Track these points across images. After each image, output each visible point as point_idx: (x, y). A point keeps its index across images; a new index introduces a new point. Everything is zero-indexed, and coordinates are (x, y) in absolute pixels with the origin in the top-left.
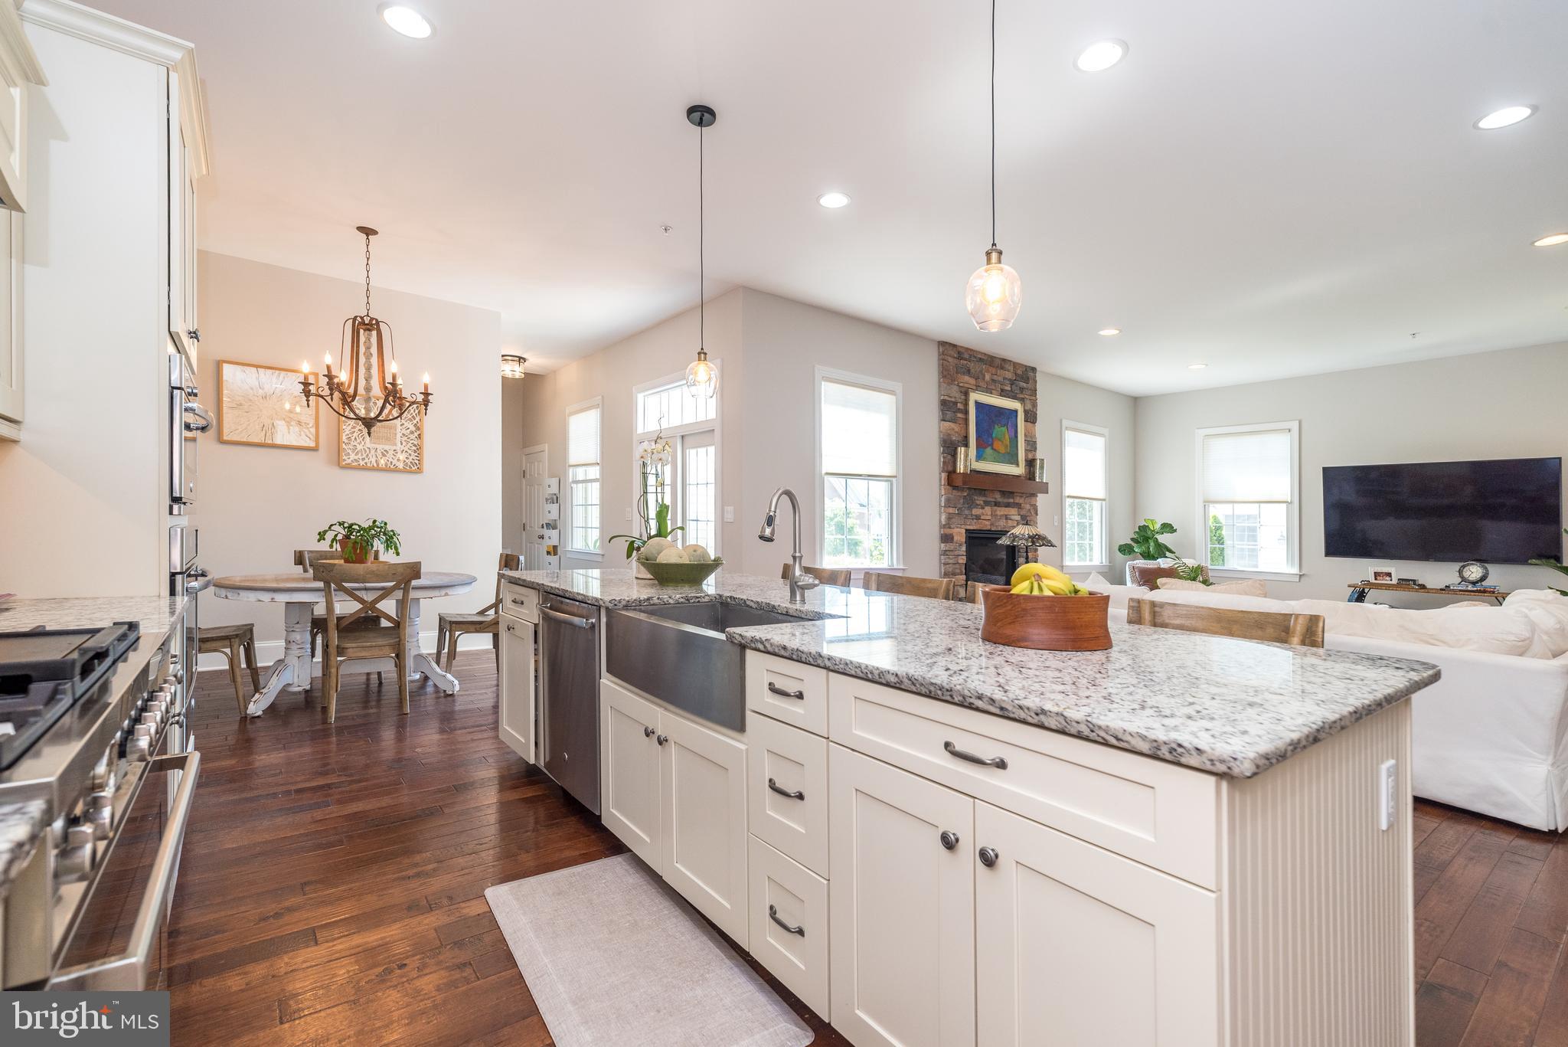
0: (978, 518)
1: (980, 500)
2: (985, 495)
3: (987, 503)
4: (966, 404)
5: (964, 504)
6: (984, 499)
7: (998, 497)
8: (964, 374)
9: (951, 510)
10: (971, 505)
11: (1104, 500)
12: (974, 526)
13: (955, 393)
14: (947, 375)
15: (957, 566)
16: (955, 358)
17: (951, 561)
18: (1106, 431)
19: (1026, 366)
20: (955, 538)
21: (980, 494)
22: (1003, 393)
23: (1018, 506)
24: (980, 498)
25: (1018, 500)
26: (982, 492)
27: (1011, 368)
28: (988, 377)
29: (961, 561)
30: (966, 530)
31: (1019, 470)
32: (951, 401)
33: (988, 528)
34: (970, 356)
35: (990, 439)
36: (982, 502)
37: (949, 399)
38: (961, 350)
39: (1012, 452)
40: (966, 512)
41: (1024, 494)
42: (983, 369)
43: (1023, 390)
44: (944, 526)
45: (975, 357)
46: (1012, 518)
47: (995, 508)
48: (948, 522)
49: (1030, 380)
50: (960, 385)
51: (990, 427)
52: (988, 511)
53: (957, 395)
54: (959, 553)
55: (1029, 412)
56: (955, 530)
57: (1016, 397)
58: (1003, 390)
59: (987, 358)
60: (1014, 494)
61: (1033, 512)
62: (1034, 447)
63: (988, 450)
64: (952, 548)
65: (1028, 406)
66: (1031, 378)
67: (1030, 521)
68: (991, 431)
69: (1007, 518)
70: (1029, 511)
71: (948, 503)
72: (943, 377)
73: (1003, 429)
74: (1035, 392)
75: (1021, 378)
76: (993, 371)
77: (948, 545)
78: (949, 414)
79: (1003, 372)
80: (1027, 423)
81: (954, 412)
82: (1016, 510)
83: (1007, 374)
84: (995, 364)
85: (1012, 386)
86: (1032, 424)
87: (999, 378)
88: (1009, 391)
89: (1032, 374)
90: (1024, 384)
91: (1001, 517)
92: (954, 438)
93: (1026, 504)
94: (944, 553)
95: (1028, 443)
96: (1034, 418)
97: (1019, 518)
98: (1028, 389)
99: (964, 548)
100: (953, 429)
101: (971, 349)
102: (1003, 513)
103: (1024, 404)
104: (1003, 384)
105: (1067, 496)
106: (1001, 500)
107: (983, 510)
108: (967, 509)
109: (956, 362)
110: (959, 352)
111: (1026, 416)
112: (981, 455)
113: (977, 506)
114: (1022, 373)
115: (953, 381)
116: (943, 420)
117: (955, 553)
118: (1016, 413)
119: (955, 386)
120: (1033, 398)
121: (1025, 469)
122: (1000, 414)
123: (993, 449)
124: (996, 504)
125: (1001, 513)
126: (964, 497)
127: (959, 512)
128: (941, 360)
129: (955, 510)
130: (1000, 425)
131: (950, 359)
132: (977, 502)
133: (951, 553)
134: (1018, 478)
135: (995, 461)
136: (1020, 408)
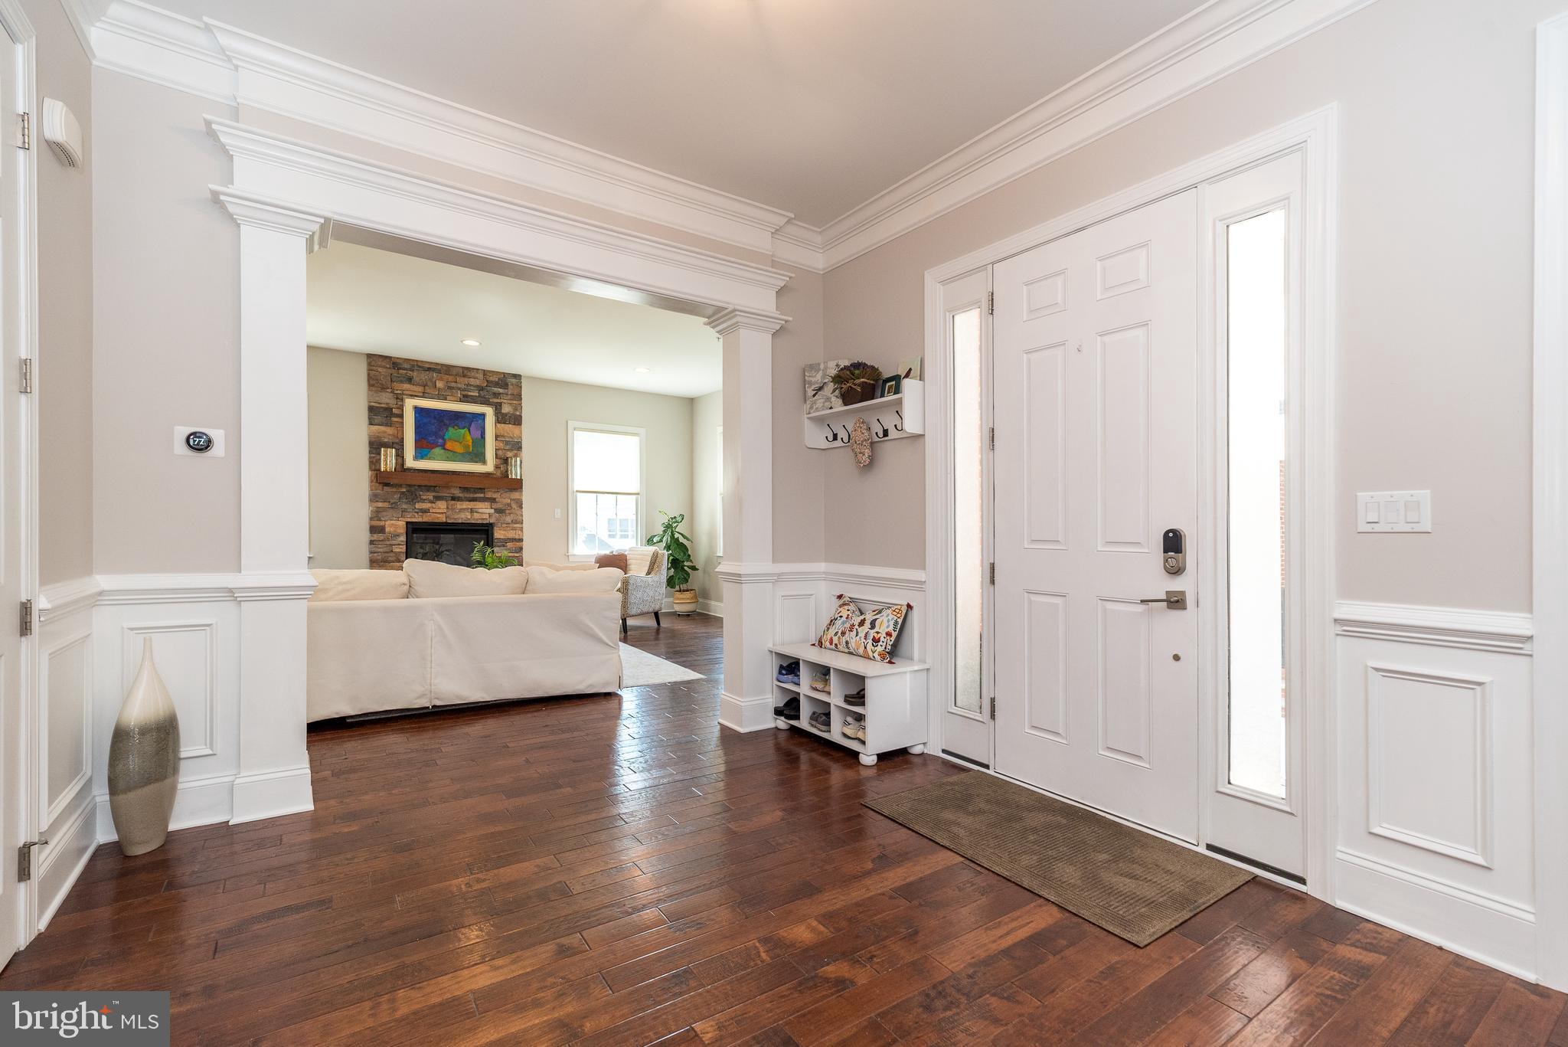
0: (425, 511)
1: (430, 496)
2: (434, 491)
3: (438, 498)
4: (401, 408)
5: (401, 499)
6: (433, 494)
7: (457, 492)
8: (402, 382)
9: (380, 505)
10: (413, 499)
11: (638, 494)
12: (418, 519)
13: (386, 399)
14: (374, 383)
15: (392, 554)
16: (387, 368)
17: (381, 550)
18: (642, 431)
19: (504, 373)
20: (387, 530)
21: (428, 491)
22: (466, 399)
23: (493, 500)
24: (429, 494)
25: (489, 495)
26: (428, 488)
27: (481, 376)
28: (439, 384)
29: (396, 549)
30: (407, 523)
31: (489, 467)
32: (382, 407)
33: (444, 520)
34: (413, 366)
35: (440, 441)
36: (431, 498)
37: (378, 405)
38: (398, 361)
39: (475, 451)
40: (404, 506)
41: (498, 489)
42: (433, 377)
43: (497, 395)
44: (371, 519)
45: (419, 367)
46: (480, 511)
47: (453, 502)
48: (376, 515)
49: (510, 387)
50: (392, 392)
51: (440, 430)
52: (442, 505)
53: (388, 401)
54: (394, 542)
55: (506, 414)
56: (387, 523)
57: (485, 402)
58: (465, 396)
59: (439, 367)
60: (482, 490)
61: (514, 506)
62: (517, 447)
63: (437, 451)
64: (382, 538)
65: (506, 409)
66: (512, 385)
67: (510, 514)
68: (440, 433)
69: (472, 511)
70: (509, 505)
71: (374, 498)
72: (370, 385)
73: (463, 431)
74: (519, 397)
75: (496, 384)
76: (451, 378)
77: (375, 535)
78: (378, 419)
79: (466, 379)
80: (503, 425)
81: (387, 417)
82: (487, 504)
83: (472, 381)
84: (454, 373)
85: (481, 392)
86: (510, 425)
87: (459, 386)
88: (476, 396)
89: (514, 381)
90: (501, 391)
91: (461, 510)
92: (386, 440)
93: (504, 498)
94: (372, 542)
95: (507, 443)
96: (517, 421)
97: (492, 511)
98: (507, 394)
99: (403, 538)
100: (385, 432)
101: (413, 360)
102: (464, 507)
103: (498, 408)
104: (464, 390)
105: (577, 491)
106: (461, 495)
107: (433, 505)
108: (406, 503)
109: (390, 371)
110: (394, 363)
111: (501, 418)
112: (426, 455)
113: (423, 501)
114: (497, 380)
115: (383, 388)
116: (371, 424)
117: (388, 543)
118: (483, 416)
119: (388, 394)
120: (515, 402)
121: (497, 467)
122: (457, 417)
123: (444, 449)
124: (453, 499)
125: (462, 507)
126: (403, 493)
127: (394, 506)
128: (369, 370)
129: (386, 505)
130: (456, 427)
131: (380, 369)
132: (424, 497)
133: (380, 543)
134: (487, 475)
135: (448, 459)
136: (489, 411)
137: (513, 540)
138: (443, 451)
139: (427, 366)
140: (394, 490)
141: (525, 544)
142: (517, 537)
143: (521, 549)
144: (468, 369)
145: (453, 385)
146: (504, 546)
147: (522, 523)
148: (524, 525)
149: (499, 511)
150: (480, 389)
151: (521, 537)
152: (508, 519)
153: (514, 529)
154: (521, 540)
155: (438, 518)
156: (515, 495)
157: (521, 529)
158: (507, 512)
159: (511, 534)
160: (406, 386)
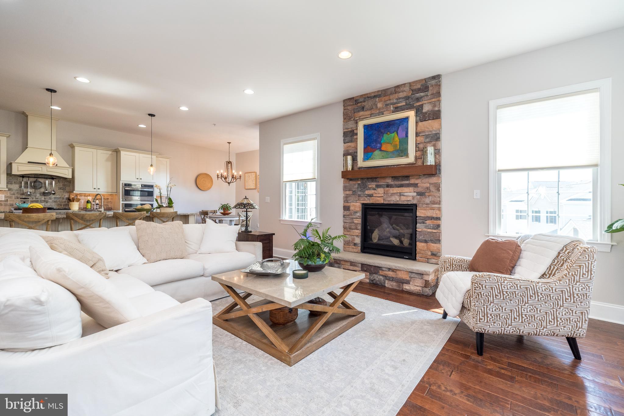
0: (371, 196)
1: (373, 185)
2: (376, 181)
3: (378, 186)
4: (357, 128)
5: (358, 188)
6: (375, 183)
7: (390, 181)
8: (359, 111)
9: (348, 192)
10: (364, 187)
11: (596, 164)
12: (367, 201)
13: (351, 125)
14: (347, 117)
15: (353, 224)
16: (352, 105)
17: (348, 221)
19: (426, 78)
20: (351, 209)
21: (373, 181)
23: (415, 185)
24: (373, 183)
25: (412, 181)
26: (373, 179)
27: (407, 88)
28: (379, 105)
29: (356, 222)
30: (363, 204)
31: (411, 159)
32: (349, 131)
33: (382, 202)
34: (365, 98)
35: (379, 145)
36: (374, 186)
37: (347, 130)
38: (357, 98)
39: (401, 148)
40: (359, 193)
41: (419, 176)
42: (376, 101)
43: (418, 100)
44: (344, 201)
45: (368, 97)
46: (406, 194)
47: (388, 188)
48: (346, 199)
49: (430, 88)
50: (354, 120)
51: (378, 138)
52: (381, 191)
53: (351, 126)
54: (354, 217)
55: (426, 113)
56: (351, 204)
57: (409, 107)
58: (396, 108)
59: (380, 93)
60: (407, 177)
61: (432, 189)
62: (436, 138)
63: (377, 152)
64: (348, 214)
65: (427, 108)
66: (432, 86)
67: (429, 196)
68: (379, 140)
69: (401, 195)
70: (428, 188)
71: (345, 188)
72: (344, 119)
73: (393, 135)
74: (438, 94)
75: (419, 90)
76: (386, 98)
77: (345, 212)
78: (348, 139)
79: (396, 95)
80: (424, 123)
81: (351, 136)
82: (411, 189)
83: (402, 95)
84: (389, 93)
85: (407, 101)
86: (430, 121)
87: (392, 101)
88: (404, 105)
89: (433, 82)
90: (422, 94)
91: (393, 194)
92: (351, 151)
93: (424, 183)
94: (344, 216)
95: (427, 136)
96: (436, 115)
97: (415, 194)
98: (427, 96)
99: (359, 214)
100: (350, 146)
101: (365, 95)
102: (395, 192)
103: (419, 110)
104: (396, 103)
105: (499, 171)
106: (392, 183)
107: (376, 191)
108: (360, 191)
109: (353, 107)
110: (355, 101)
111: (422, 117)
112: (370, 157)
113: (370, 189)
114: (419, 86)
115: (350, 119)
116: (344, 143)
117: (351, 217)
118: (407, 119)
119: (351, 122)
120: (433, 100)
121: (416, 158)
122: (389, 126)
123: (381, 150)
124: (388, 186)
125: (393, 192)
126: (359, 184)
127: (354, 193)
128: (344, 110)
129: (351, 192)
130: (388, 133)
131: (349, 108)
132: (370, 186)
133: (348, 217)
134: (410, 166)
135: (383, 158)
136: (411, 114)
137: (432, 218)
138: (380, 152)
139: (373, 95)
140: (354, 182)
141: (444, 223)
142: (435, 216)
143: (438, 226)
144: (398, 87)
145: (388, 102)
146: (424, 223)
147: (439, 204)
148: (444, 206)
149: (420, 194)
150: (407, 98)
151: (438, 216)
152: (427, 200)
153: (433, 209)
154: (439, 219)
155: (378, 200)
156: (433, 180)
157: (439, 209)
158: (427, 194)
159: (429, 213)
160: (361, 113)
